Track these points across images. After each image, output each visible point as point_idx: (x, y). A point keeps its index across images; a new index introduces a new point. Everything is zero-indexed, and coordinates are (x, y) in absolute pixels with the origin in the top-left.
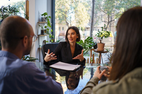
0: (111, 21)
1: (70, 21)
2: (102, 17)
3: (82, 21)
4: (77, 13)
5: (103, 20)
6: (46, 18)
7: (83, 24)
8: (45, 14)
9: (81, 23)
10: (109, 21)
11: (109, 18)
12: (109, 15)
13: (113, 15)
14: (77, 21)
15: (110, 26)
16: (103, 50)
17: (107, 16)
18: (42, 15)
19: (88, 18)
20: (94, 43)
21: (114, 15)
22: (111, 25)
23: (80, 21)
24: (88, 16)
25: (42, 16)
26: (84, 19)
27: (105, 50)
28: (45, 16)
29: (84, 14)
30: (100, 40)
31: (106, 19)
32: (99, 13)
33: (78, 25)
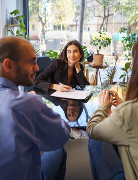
0: (109, 15)
1: (44, 15)
2: (94, 9)
3: (64, 16)
4: (56, 4)
5: (96, 13)
6: (17, 18)
7: (65, 21)
8: (15, 12)
9: (63, 18)
10: (104, 15)
11: (105, 12)
12: (105, 7)
13: (111, 6)
14: (57, 15)
15: (107, 24)
16: (102, 64)
17: (101, 7)
18: (12, 13)
19: (73, 10)
20: (88, 54)
21: (113, 6)
22: (108, 22)
23: (62, 16)
24: (73, 7)
25: (11, 15)
26: (68, 12)
27: (104, 64)
28: (15, 14)
29: (67, 4)
30: (98, 51)
31: (100, 12)
32: (90, 3)
33: (59, 22)
